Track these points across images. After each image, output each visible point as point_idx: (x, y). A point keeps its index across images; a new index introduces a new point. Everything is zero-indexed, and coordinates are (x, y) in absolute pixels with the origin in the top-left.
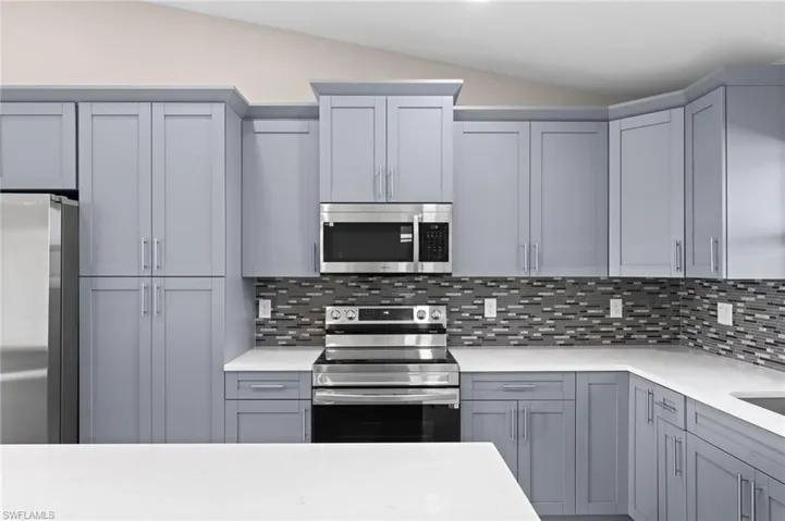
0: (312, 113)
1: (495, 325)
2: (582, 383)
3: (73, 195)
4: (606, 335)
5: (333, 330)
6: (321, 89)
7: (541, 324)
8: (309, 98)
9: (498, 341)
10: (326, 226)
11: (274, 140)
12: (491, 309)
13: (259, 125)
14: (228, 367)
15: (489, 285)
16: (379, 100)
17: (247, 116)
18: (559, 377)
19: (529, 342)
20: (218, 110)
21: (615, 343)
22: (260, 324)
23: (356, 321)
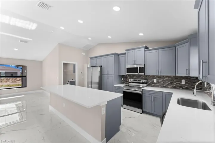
0: (125, 54)
1: (156, 83)
2: (164, 94)
3: (101, 66)
4: (181, 87)
5: (130, 82)
6: (126, 50)
7: (165, 84)
8: (125, 52)
9: (157, 86)
10: (127, 68)
11: (122, 58)
12: (155, 81)
13: (120, 56)
14: (115, 85)
15: (155, 77)
16: (134, 50)
17: (119, 55)
18: (159, 92)
19: (163, 87)
20: (113, 56)
21: (183, 89)
22: (122, 81)
23: (133, 81)
